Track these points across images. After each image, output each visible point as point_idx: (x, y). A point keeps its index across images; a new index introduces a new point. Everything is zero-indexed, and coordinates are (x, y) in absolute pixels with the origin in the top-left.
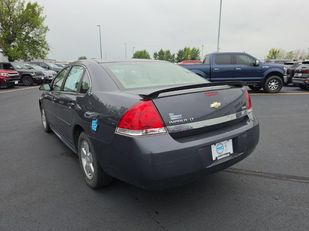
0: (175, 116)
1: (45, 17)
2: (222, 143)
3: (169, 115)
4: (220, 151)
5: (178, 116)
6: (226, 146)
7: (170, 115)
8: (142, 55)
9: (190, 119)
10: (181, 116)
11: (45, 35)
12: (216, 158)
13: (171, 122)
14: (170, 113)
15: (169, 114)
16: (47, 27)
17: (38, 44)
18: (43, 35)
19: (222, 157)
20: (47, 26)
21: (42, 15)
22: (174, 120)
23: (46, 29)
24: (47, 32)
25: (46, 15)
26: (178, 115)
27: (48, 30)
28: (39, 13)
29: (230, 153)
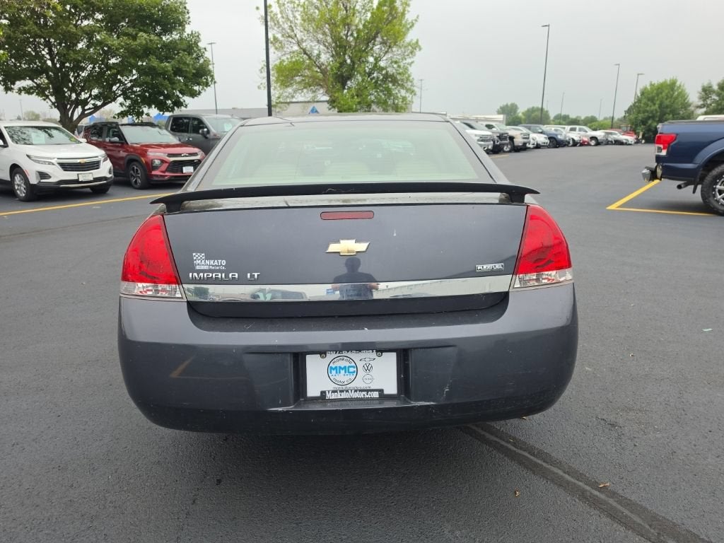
0: (208, 262)
1: (416, 20)
2: (355, 356)
3: (192, 257)
4: (343, 377)
5: (216, 263)
6: (368, 369)
7: (195, 258)
8: (661, 93)
9: (249, 275)
10: (224, 262)
11: (412, 62)
12: (323, 393)
13: (195, 274)
14: (197, 252)
15: (194, 254)
16: (417, 42)
17: (395, 81)
18: (409, 60)
19: (344, 395)
20: (418, 40)
21: (409, 17)
22: (204, 271)
23: (415, 46)
24: (417, 52)
25: (418, 17)
26: (217, 259)
27: (418, 49)
28: (403, 14)
29: (381, 391)
